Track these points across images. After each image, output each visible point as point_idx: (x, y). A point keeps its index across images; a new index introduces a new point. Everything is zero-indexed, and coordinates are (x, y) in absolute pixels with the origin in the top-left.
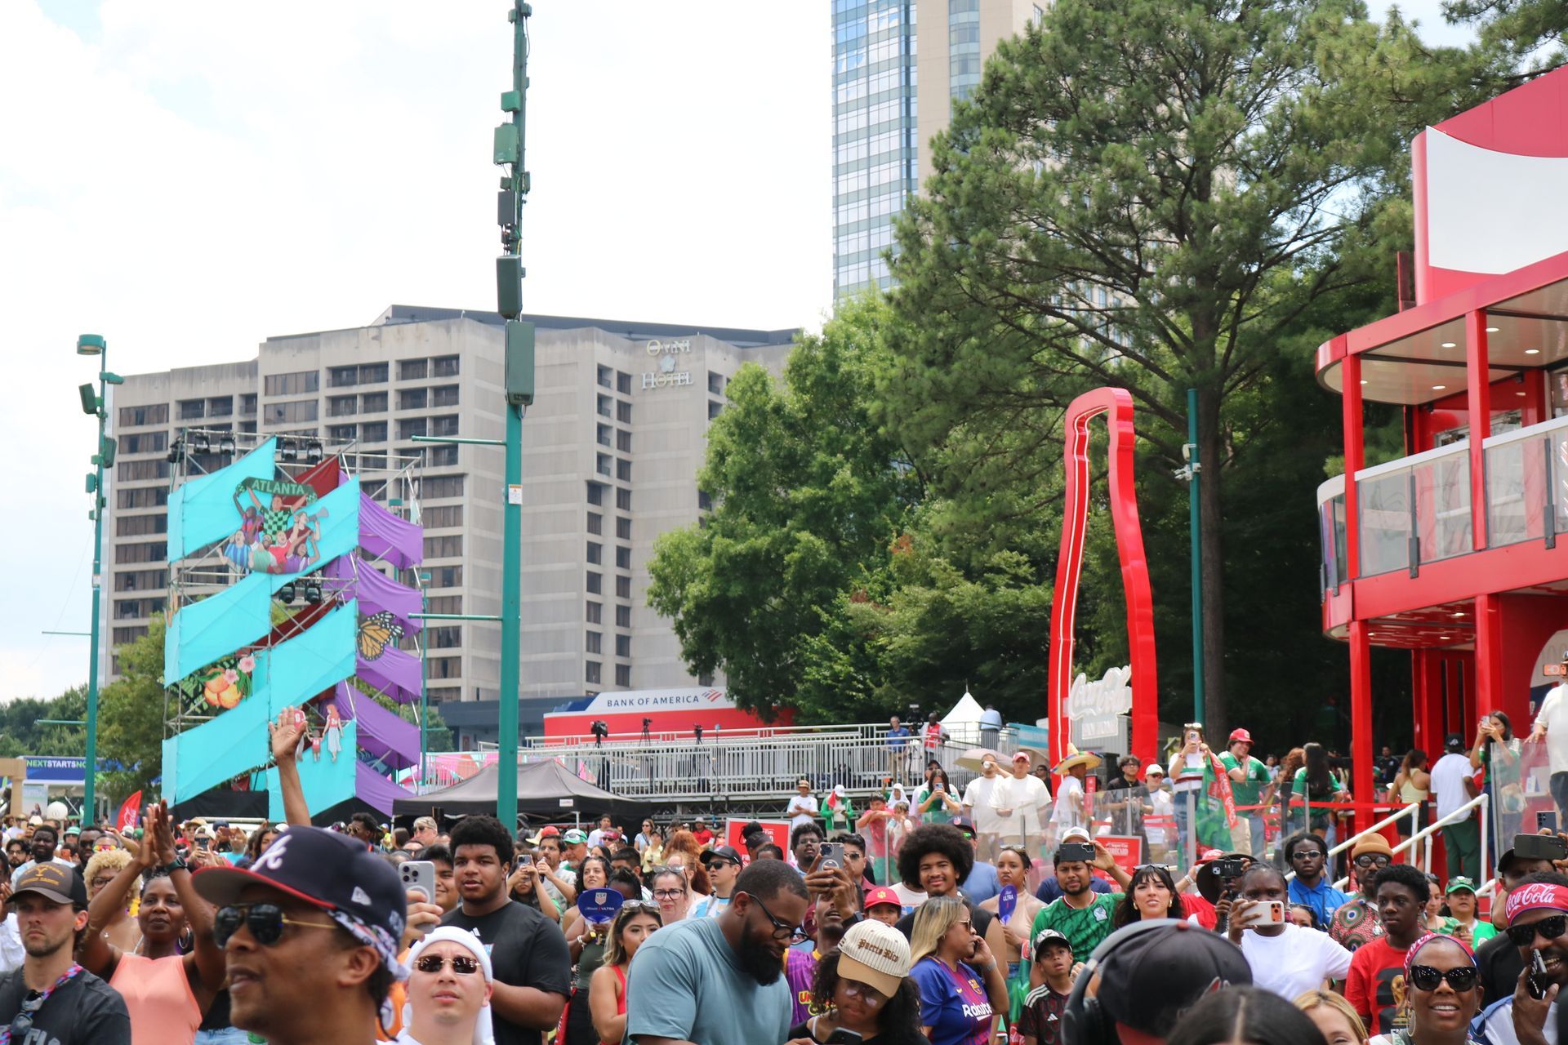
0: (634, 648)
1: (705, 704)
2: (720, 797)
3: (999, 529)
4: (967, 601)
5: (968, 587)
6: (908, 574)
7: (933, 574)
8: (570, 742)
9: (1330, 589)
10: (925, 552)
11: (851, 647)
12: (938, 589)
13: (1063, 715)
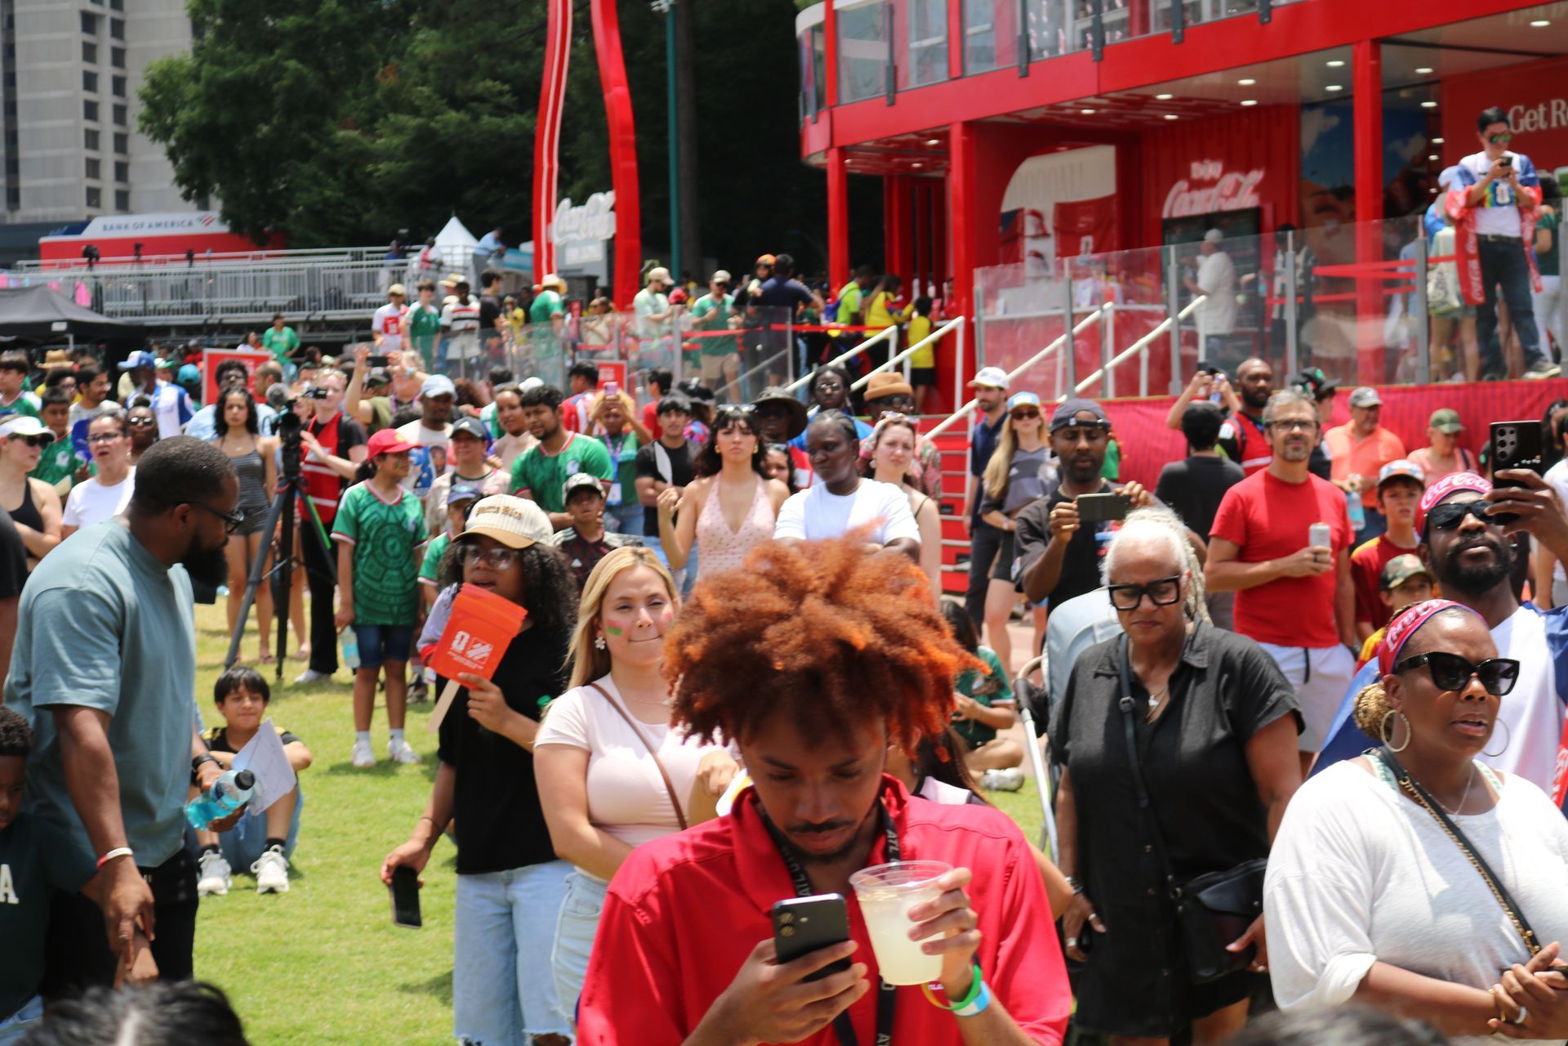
0: (133, 174)
1: (199, 229)
2: (215, 319)
3: (483, 60)
4: (451, 130)
5: (453, 115)
6: (396, 102)
7: (418, 103)
8: (64, 266)
9: (809, 116)
10: (411, 81)
11: (341, 173)
12: (423, 116)
13: (547, 239)
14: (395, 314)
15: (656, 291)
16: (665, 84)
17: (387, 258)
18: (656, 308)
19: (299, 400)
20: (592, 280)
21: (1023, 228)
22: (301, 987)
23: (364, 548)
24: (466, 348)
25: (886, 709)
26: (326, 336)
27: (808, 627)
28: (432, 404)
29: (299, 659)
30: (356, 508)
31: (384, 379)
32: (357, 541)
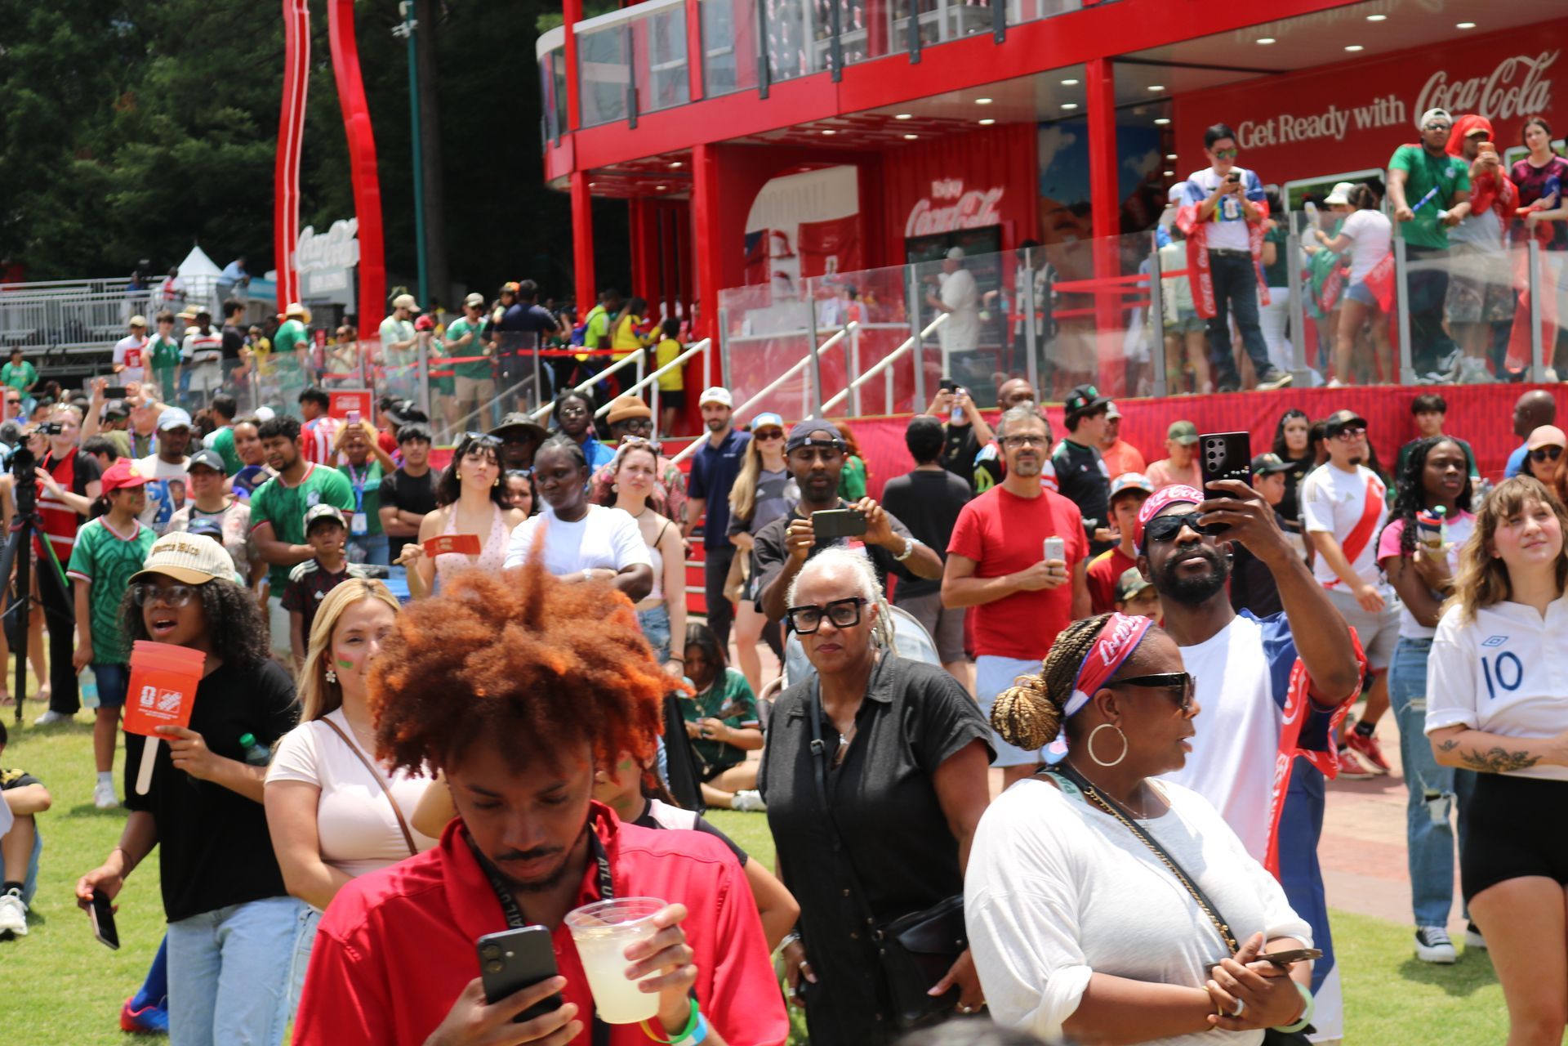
3: (222, 87)
4: (192, 158)
5: (193, 144)
6: (134, 131)
7: (156, 131)
9: (551, 141)
10: (149, 109)
11: (79, 203)
12: (162, 145)
13: (290, 267)
14: (136, 346)
15: (402, 319)
16: (408, 110)
17: (128, 290)
18: (402, 335)
19: (33, 436)
20: (339, 308)
21: (768, 249)
22: (40, 1035)
23: (101, 586)
24: (209, 380)
25: (590, 734)
26: (66, 370)
27: (509, 653)
28: (168, 437)
29: (38, 700)
30: (91, 545)
31: (122, 413)
32: (94, 578)
